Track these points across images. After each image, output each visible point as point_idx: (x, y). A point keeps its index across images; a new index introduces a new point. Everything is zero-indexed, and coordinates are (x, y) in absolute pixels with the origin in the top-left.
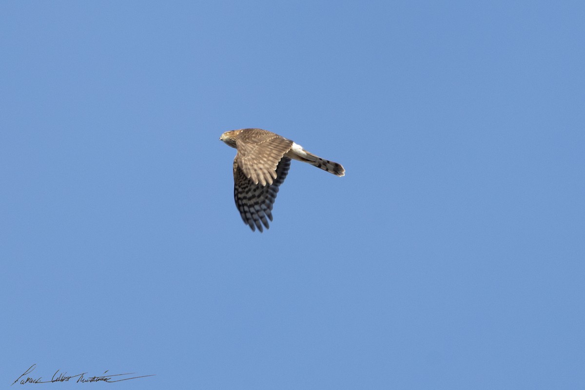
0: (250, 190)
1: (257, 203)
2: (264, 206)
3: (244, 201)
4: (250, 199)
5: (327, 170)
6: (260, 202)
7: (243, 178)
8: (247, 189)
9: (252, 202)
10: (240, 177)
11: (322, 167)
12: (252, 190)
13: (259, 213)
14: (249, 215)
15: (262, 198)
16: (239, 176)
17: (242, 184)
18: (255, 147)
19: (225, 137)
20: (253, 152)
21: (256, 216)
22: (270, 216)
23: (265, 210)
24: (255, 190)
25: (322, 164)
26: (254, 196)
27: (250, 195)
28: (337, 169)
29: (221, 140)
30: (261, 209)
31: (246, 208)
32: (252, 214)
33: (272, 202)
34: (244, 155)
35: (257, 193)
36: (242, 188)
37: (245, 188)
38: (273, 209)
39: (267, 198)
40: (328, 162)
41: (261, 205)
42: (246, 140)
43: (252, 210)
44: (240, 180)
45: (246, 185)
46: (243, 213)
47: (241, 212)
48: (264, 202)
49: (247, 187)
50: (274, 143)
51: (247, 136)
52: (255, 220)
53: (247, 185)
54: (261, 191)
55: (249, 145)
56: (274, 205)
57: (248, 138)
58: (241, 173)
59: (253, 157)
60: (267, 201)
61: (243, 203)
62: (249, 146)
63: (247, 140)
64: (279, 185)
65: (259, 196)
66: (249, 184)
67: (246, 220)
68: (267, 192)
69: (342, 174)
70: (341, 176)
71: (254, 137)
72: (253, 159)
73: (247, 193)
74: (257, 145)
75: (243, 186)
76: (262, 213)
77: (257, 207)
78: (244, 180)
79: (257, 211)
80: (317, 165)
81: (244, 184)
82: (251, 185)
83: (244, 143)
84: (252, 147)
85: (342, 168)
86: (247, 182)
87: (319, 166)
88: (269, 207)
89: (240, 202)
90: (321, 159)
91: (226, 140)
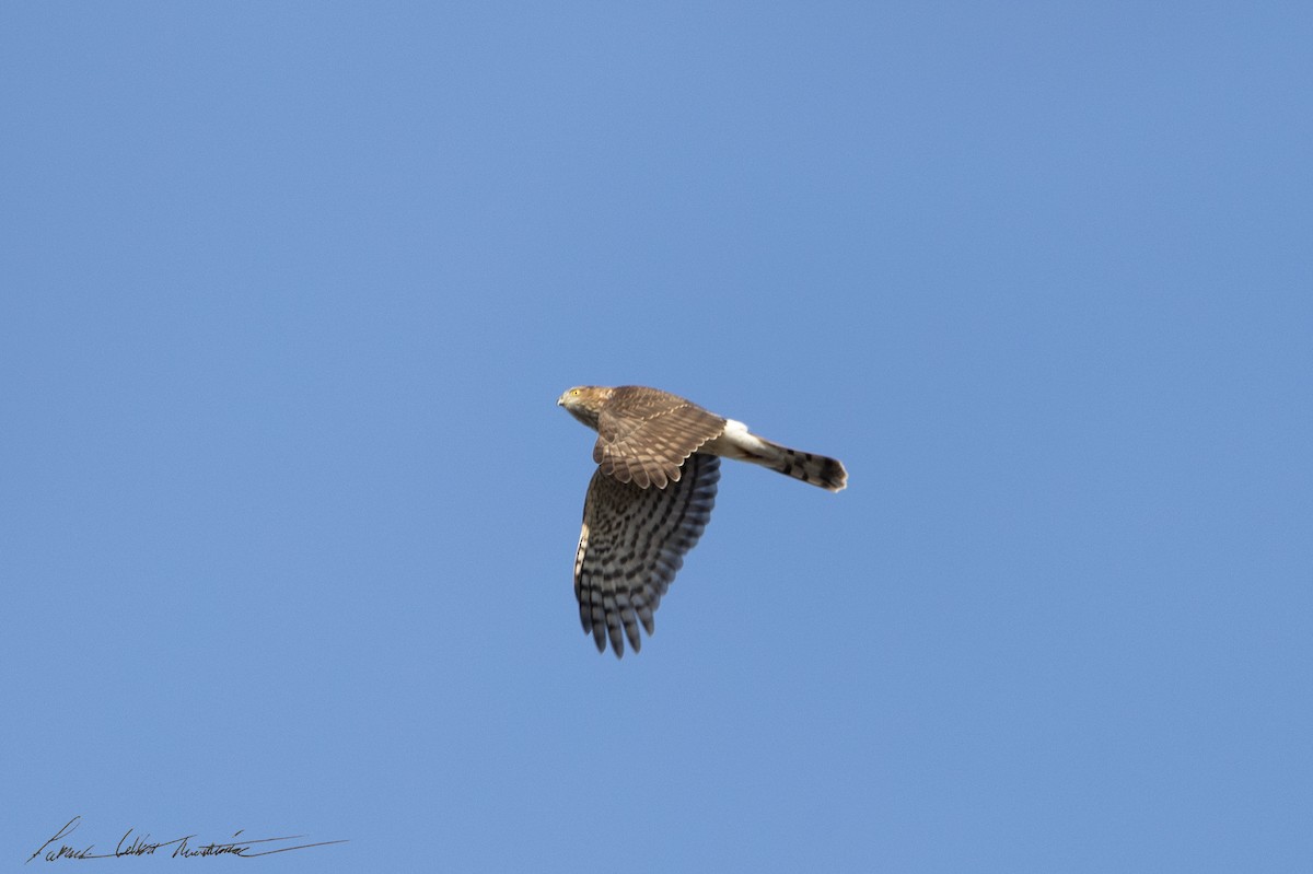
0: (612, 558)
1: (621, 590)
2: (638, 599)
3: (595, 580)
4: (608, 578)
5: (805, 478)
6: (630, 589)
7: (603, 527)
8: (606, 555)
9: (613, 584)
10: (598, 523)
11: (792, 473)
12: (618, 559)
13: (624, 614)
14: (597, 613)
15: (638, 579)
16: (595, 521)
17: (597, 541)
18: (638, 423)
19: (571, 398)
20: (633, 433)
21: (613, 619)
22: (648, 624)
23: (638, 608)
24: (623, 561)
25: (794, 464)
26: (617, 574)
27: (610, 568)
28: (828, 472)
29: (562, 405)
30: (631, 605)
31: (596, 597)
32: (607, 611)
33: (659, 589)
34: (611, 439)
35: (628, 567)
36: (596, 551)
37: (602, 551)
38: (660, 608)
39: (648, 581)
40: (809, 457)
41: (632, 595)
42: (620, 411)
43: (609, 603)
44: (596, 531)
45: (605, 545)
46: (585, 605)
47: (582, 604)
48: (639, 590)
49: (608, 549)
50: (686, 420)
51: (623, 405)
52: (611, 628)
53: (609, 545)
54: (639, 563)
55: (628, 420)
56: (664, 600)
57: (627, 408)
58: (600, 516)
59: (632, 441)
60: (648, 589)
61: (592, 583)
62: (625, 423)
63: (624, 411)
64: (685, 553)
65: (630, 575)
66: (613, 543)
67: (589, 622)
68: (653, 567)
69: (842, 485)
70: (837, 490)
71: (641, 405)
72: (630, 445)
73: (605, 562)
74: (645, 420)
75: (598, 546)
76: (630, 614)
77: (622, 599)
78: (605, 534)
79: (622, 608)
80: (782, 469)
81: (602, 543)
82: (616, 549)
83: (616, 416)
84: (632, 423)
85: (840, 469)
86: (611, 538)
87: (787, 471)
88: (651, 602)
89: (585, 580)
90: (791, 452)
91: (573, 405)
